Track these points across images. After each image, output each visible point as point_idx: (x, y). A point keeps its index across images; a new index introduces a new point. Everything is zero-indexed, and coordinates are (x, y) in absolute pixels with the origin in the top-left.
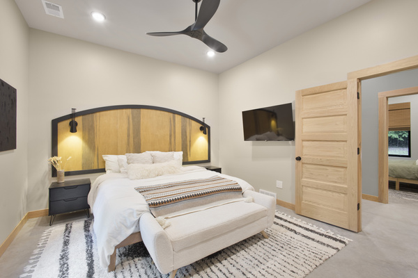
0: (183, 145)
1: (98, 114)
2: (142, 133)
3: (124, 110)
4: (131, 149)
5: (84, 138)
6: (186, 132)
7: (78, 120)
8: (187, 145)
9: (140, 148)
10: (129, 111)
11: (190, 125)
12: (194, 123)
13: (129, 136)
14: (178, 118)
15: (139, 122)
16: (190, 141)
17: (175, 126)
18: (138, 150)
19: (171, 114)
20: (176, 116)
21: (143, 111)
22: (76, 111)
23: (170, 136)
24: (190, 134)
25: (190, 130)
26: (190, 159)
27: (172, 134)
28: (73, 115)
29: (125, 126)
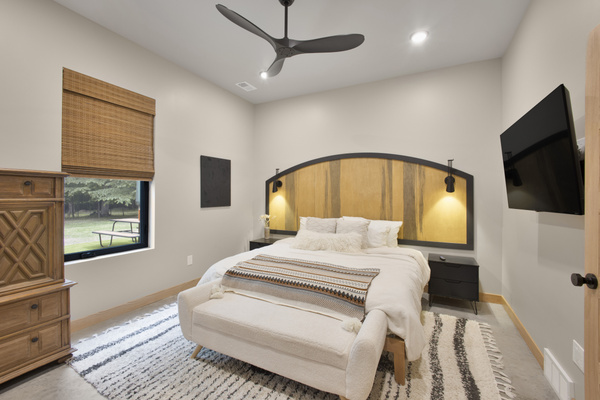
0: (406, 210)
1: (297, 172)
2: (343, 192)
3: (322, 164)
4: (329, 212)
5: (286, 198)
6: (412, 189)
7: (282, 179)
8: (414, 212)
9: (339, 210)
10: (327, 164)
11: (422, 175)
12: (429, 171)
13: (326, 195)
14: (397, 166)
15: (338, 177)
16: (421, 205)
17: (390, 180)
18: (337, 214)
19: (385, 162)
20: (394, 162)
21: (344, 162)
22: (280, 171)
23: (383, 195)
24: (422, 191)
25: (422, 185)
26: (421, 237)
27: (386, 191)
28: (279, 175)
29: (323, 183)
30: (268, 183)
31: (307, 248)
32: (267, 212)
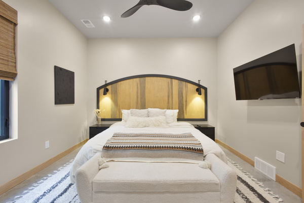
0: (179, 104)
1: (119, 83)
2: (147, 94)
3: (135, 79)
4: (139, 106)
5: (112, 99)
6: (182, 94)
7: (109, 87)
8: (183, 105)
9: (145, 105)
10: (138, 79)
11: (186, 87)
12: (190, 85)
13: (137, 97)
14: (175, 82)
15: (144, 87)
16: (186, 101)
17: (172, 89)
18: (143, 107)
19: (169, 80)
20: (174, 80)
21: (147, 79)
22: (107, 82)
23: (168, 97)
24: (186, 95)
25: (187, 92)
26: (186, 117)
27: (170, 95)
28: (107, 85)
29: (135, 90)
30: (98, 89)
31: (137, 126)
32: (98, 107)
